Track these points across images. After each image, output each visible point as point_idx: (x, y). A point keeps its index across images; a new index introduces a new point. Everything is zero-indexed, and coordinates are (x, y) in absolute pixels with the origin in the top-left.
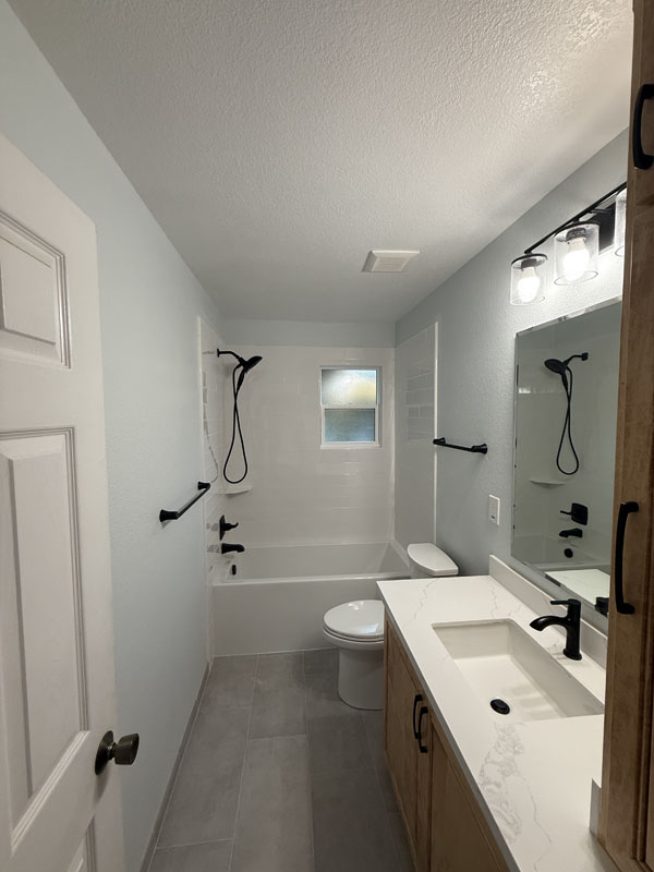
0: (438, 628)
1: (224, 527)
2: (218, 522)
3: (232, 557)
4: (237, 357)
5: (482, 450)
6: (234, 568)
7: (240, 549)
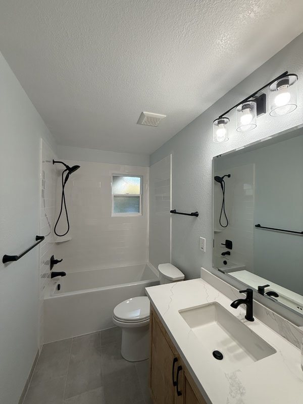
0: (181, 312)
1: (53, 262)
2: (49, 260)
3: (58, 279)
4: (65, 165)
5: (196, 214)
6: (59, 286)
7: (63, 274)
